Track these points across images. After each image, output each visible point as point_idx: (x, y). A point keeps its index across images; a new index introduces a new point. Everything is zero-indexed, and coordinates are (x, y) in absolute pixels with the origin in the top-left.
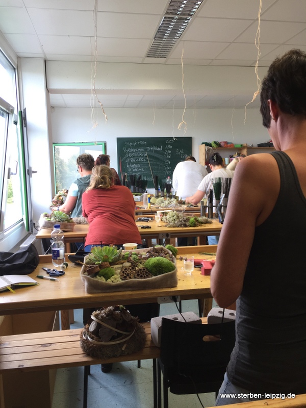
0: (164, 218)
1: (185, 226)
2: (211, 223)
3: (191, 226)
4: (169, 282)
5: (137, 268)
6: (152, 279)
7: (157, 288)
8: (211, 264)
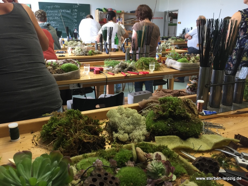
0: (73, 51)
1: (86, 55)
2: (101, 54)
3: (89, 55)
4: (75, 76)
5: (56, 69)
6: (66, 74)
7: (69, 80)
8: (100, 68)
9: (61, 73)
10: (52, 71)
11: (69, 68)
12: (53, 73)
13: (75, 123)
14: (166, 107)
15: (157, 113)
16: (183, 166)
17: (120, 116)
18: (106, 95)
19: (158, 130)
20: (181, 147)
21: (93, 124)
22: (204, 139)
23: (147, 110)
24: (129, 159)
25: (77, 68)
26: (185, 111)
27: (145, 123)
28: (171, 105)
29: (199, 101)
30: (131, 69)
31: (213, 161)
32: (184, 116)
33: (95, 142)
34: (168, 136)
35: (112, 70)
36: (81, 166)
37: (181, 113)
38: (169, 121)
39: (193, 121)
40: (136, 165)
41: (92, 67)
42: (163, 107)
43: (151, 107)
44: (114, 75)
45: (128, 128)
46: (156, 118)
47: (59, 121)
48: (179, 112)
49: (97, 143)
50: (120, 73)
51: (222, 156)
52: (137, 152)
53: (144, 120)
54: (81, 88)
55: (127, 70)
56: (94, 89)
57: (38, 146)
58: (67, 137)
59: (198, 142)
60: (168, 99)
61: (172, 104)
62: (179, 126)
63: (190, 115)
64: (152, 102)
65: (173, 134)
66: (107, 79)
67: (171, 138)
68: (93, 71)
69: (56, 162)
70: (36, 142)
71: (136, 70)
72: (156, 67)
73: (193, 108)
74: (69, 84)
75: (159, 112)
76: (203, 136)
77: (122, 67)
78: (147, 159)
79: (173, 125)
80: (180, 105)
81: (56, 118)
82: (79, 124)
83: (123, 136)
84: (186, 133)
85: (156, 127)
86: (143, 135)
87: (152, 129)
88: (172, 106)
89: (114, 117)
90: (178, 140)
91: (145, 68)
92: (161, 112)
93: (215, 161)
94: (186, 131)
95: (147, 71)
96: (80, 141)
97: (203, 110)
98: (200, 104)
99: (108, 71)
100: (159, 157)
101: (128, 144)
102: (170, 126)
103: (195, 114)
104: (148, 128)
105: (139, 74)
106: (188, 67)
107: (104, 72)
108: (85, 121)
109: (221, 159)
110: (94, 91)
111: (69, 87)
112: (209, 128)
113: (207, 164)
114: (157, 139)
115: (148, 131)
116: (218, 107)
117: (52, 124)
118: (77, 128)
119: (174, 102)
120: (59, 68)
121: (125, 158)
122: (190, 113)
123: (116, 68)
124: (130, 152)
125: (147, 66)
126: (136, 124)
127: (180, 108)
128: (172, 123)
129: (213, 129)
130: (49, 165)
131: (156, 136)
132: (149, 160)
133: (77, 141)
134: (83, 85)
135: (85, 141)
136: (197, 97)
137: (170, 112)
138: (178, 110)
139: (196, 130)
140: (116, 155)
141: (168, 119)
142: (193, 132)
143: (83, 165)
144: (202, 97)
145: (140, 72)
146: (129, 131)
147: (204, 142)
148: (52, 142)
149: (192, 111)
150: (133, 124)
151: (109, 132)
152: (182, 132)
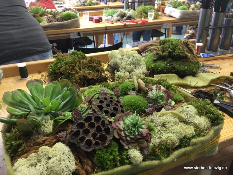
0: (71, 2)
1: (84, 5)
2: (100, 4)
3: (88, 6)
4: (75, 25)
5: (56, 18)
6: (66, 23)
7: (69, 28)
8: (99, 18)
9: (61, 22)
10: (53, 19)
11: (69, 16)
12: (54, 21)
13: (79, 62)
14: (166, 48)
15: (157, 54)
16: (182, 95)
17: (122, 57)
18: (105, 45)
19: (157, 70)
20: (179, 83)
21: (96, 63)
22: (201, 77)
23: (146, 53)
24: (131, 89)
25: (76, 16)
26: (184, 51)
27: (145, 64)
28: (170, 45)
29: (197, 44)
30: (130, 18)
31: (209, 93)
32: (183, 56)
33: (99, 79)
34: (167, 74)
35: (111, 19)
36: (88, 94)
37: (180, 53)
38: (168, 61)
39: (192, 60)
40: (138, 94)
41: (91, 16)
42: (163, 48)
43: (150, 50)
44: (113, 24)
45: (129, 67)
46: (155, 59)
47: (64, 61)
48: (178, 52)
49: (101, 80)
50: (119, 22)
51: (217, 90)
52: (139, 84)
53: (144, 61)
54: (82, 37)
55: (126, 19)
56: (94, 41)
57: (46, 83)
58: (73, 75)
59: (194, 80)
60: (168, 40)
61: (172, 44)
62: (178, 65)
63: (189, 55)
64: (151, 45)
65: (172, 73)
66: (106, 27)
67: (169, 76)
68: (93, 20)
69: (66, 88)
70: (44, 80)
71: (135, 19)
72: (155, 16)
73: (192, 48)
74: (69, 33)
75: (158, 53)
76: (200, 75)
77: (121, 16)
78: (148, 89)
79: (172, 64)
80: (180, 46)
81: (61, 59)
82: (82, 63)
83: (124, 74)
84: (184, 72)
85: (156, 66)
86: (143, 73)
87: (151, 68)
88: (172, 46)
89: (115, 57)
90: (176, 78)
91: (143, 17)
92: (160, 53)
93: (210, 93)
94: (184, 69)
95: (146, 20)
96: (85, 77)
97: (201, 53)
98: (198, 46)
99: (107, 20)
100: (159, 87)
101: (129, 79)
102: (169, 65)
103: (193, 54)
104: (148, 68)
105: (138, 23)
106: (188, 15)
107: (103, 21)
108: (89, 61)
109: (216, 92)
110: (93, 43)
111: (69, 36)
112: (206, 69)
113: (203, 96)
114: (156, 77)
115: (148, 70)
116: (216, 51)
117: (57, 63)
118: (81, 66)
119: (174, 43)
120: (58, 17)
121: (128, 88)
122: (189, 53)
123: (115, 17)
124: (132, 83)
125: (146, 15)
126: (136, 64)
127: (180, 48)
128: (171, 63)
129: (210, 69)
130: (59, 90)
131: (155, 74)
132: (149, 90)
133: (82, 78)
134: (83, 34)
135: (89, 78)
136: (196, 41)
137: (170, 52)
138: (177, 50)
139: (193, 69)
140: (119, 87)
141: (167, 59)
142: (191, 70)
143: (90, 93)
144: (201, 41)
145: (139, 21)
146: (130, 70)
147: (201, 79)
148: (59, 79)
149: (191, 51)
150: (134, 64)
151: (110, 73)
152: (180, 71)
